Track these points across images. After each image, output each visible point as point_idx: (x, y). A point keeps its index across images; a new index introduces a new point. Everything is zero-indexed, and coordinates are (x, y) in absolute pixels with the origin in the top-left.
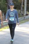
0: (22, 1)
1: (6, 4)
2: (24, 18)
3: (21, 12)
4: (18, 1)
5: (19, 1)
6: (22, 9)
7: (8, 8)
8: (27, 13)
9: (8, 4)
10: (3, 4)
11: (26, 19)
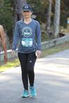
0: (49, 3)
1: (12, 9)
2: (55, 42)
3: (46, 28)
4: (40, 3)
5: (43, 3)
6: (49, 21)
7: (16, 18)
8: (62, 30)
9: (16, 10)
10: (4, 10)
11: (60, 44)
